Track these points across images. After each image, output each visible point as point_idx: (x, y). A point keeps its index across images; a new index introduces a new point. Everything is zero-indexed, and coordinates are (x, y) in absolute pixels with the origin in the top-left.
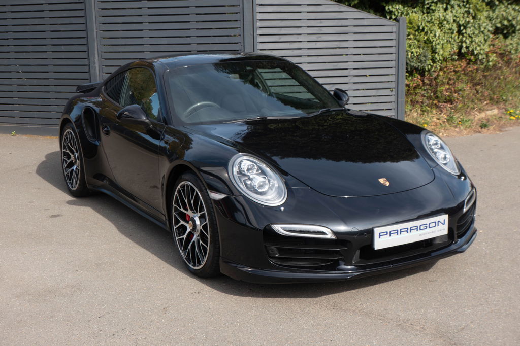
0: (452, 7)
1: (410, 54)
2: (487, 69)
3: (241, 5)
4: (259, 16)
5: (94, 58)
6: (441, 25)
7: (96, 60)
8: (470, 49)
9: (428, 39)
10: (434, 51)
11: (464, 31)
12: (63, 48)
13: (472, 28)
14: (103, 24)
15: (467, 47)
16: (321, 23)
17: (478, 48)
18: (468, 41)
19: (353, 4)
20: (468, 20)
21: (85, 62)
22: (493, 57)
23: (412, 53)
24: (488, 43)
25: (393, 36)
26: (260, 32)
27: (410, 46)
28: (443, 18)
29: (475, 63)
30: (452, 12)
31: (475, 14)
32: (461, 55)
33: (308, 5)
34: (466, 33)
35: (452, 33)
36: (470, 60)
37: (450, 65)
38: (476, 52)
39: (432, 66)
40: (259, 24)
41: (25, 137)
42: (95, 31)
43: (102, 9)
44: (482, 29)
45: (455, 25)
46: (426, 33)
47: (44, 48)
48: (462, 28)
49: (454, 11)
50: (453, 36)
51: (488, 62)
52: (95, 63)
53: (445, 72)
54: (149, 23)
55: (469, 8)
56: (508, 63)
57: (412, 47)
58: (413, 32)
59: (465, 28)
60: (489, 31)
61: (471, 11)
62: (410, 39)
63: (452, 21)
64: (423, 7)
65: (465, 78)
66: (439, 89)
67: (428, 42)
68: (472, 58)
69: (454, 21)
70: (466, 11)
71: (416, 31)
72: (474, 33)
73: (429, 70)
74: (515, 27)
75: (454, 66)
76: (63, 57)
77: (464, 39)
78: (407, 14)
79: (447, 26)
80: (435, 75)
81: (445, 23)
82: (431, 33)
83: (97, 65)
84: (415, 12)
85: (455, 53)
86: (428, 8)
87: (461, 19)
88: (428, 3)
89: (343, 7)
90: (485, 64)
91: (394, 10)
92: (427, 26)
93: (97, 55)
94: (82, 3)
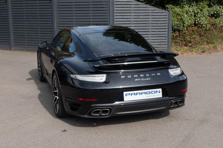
0: (192, 6)
1: (174, 24)
2: (206, 30)
3: (109, 5)
4: (116, 9)
5: (55, 23)
6: (187, 13)
8: (199, 22)
9: (181, 18)
10: (184, 23)
11: (197, 15)
12: (44, 20)
13: (200, 14)
14: (58, 11)
15: (198, 22)
16: (139, 11)
17: (202, 22)
18: (198, 19)
19: (152, 4)
20: (198, 11)
21: (51, 25)
22: (209, 26)
23: (175, 23)
24: (207, 20)
25: (167, 17)
26: (115, 14)
27: (174, 21)
28: (188, 10)
29: (201, 28)
30: (192, 8)
31: (202, 9)
32: (195, 25)
33: (134, 5)
35: (192, 16)
36: (199, 27)
37: (191, 28)
38: (201, 24)
39: (183, 29)
40: (115, 12)
41: (29, 53)
42: (55, 13)
43: (58, 5)
44: (204, 15)
45: (193, 13)
46: (181, 16)
47: (37, 20)
48: (196, 14)
49: (193, 8)
50: (192, 17)
51: (207, 27)
52: (55, 25)
53: (188, 31)
54: (75, 11)
55: (199, 6)
56: (216, 28)
57: (175, 21)
58: (176, 16)
59: (197, 14)
60: (207, 15)
61: (200, 7)
62: (174, 18)
63: (192, 11)
64: (180, 6)
65: (197, 34)
66: (186, 37)
67: (181, 19)
68: (200, 26)
69: (193, 11)
70: (198, 8)
71: (177, 15)
72: (201, 16)
73: (182, 30)
74: (219, 14)
75: (192, 29)
76: (44, 23)
77: (197, 18)
78: (174, 9)
79: (190, 13)
80: (184, 32)
81: (189, 12)
82: (183, 16)
83: (56, 26)
84: (177, 8)
85: (193, 24)
86: (182, 6)
87: (196, 11)
88: (182, 5)
89: (148, 6)
90: (205, 28)
91: (168, 7)
92: (181, 13)
93: (56, 23)
94: (51, 3)
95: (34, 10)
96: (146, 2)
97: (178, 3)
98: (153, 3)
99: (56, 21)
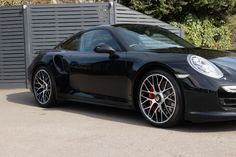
0: (198, 24)
7: (29, 47)
8: (207, 44)
9: (191, 38)
13: (207, 35)
14: (33, 27)
15: (205, 44)
17: (210, 44)
18: (206, 41)
21: (23, 48)
31: (207, 28)
34: (204, 36)
35: (199, 36)
42: (29, 31)
43: (33, 20)
46: (190, 35)
52: (28, 48)
54: (59, 27)
55: (204, 25)
59: (204, 34)
69: (200, 31)
72: (208, 37)
76: (10, 46)
77: (204, 39)
82: (192, 35)
83: (29, 49)
85: (200, 45)
88: (188, 22)
91: (174, 24)
92: (190, 32)
93: (29, 44)
96: (153, 16)
98: (160, 18)
99: (29, 42)
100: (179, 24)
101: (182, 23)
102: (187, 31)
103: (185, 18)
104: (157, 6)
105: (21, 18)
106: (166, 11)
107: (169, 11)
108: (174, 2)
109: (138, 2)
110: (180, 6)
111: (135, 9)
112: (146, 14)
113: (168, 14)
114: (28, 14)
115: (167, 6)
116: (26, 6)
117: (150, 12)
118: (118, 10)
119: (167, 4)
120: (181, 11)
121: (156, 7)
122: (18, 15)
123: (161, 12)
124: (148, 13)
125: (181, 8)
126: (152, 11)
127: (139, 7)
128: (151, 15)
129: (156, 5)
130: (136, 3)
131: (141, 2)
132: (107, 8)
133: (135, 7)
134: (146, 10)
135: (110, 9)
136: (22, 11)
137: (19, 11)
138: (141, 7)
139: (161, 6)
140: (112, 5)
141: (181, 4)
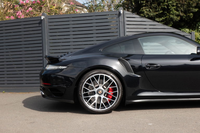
3: (118, 25)
5: (46, 53)
14: (50, 36)
21: (41, 55)
33: (150, 25)
42: (46, 40)
43: (50, 29)
47: (21, 49)
54: (73, 35)
76: (30, 53)
93: (47, 51)
94: (40, 27)
95: (18, 37)
97: (194, 26)
99: (47, 50)
100: (191, 30)
101: (194, 29)
102: (198, 37)
103: (197, 25)
104: (168, 13)
105: (40, 28)
106: (177, 17)
107: (180, 17)
108: (184, 9)
109: (148, 10)
110: (191, 12)
111: (145, 17)
112: (157, 21)
113: (179, 20)
114: (46, 24)
115: (177, 13)
116: (44, 17)
117: (161, 19)
118: (127, 17)
119: (177, 11)
120: (192, 17)
121: (166, 14)
122: (38, 25)
123: (172, 19)
124: (158, 20)
125: (192, 14)
126: (163, 18)
127: (149, 14)
128: (161, 21)
129: (166, 13)
130: (147, 11)
131: (151, 10)
132: (117, 16)
133: (145, 14)
134: (157, 17)
135: (120, 17)
136: (41, 22)
137: (38, 22)
138: (152, 15)
139: (171, 12)
140: (122, 13)
141: (191, 11)
